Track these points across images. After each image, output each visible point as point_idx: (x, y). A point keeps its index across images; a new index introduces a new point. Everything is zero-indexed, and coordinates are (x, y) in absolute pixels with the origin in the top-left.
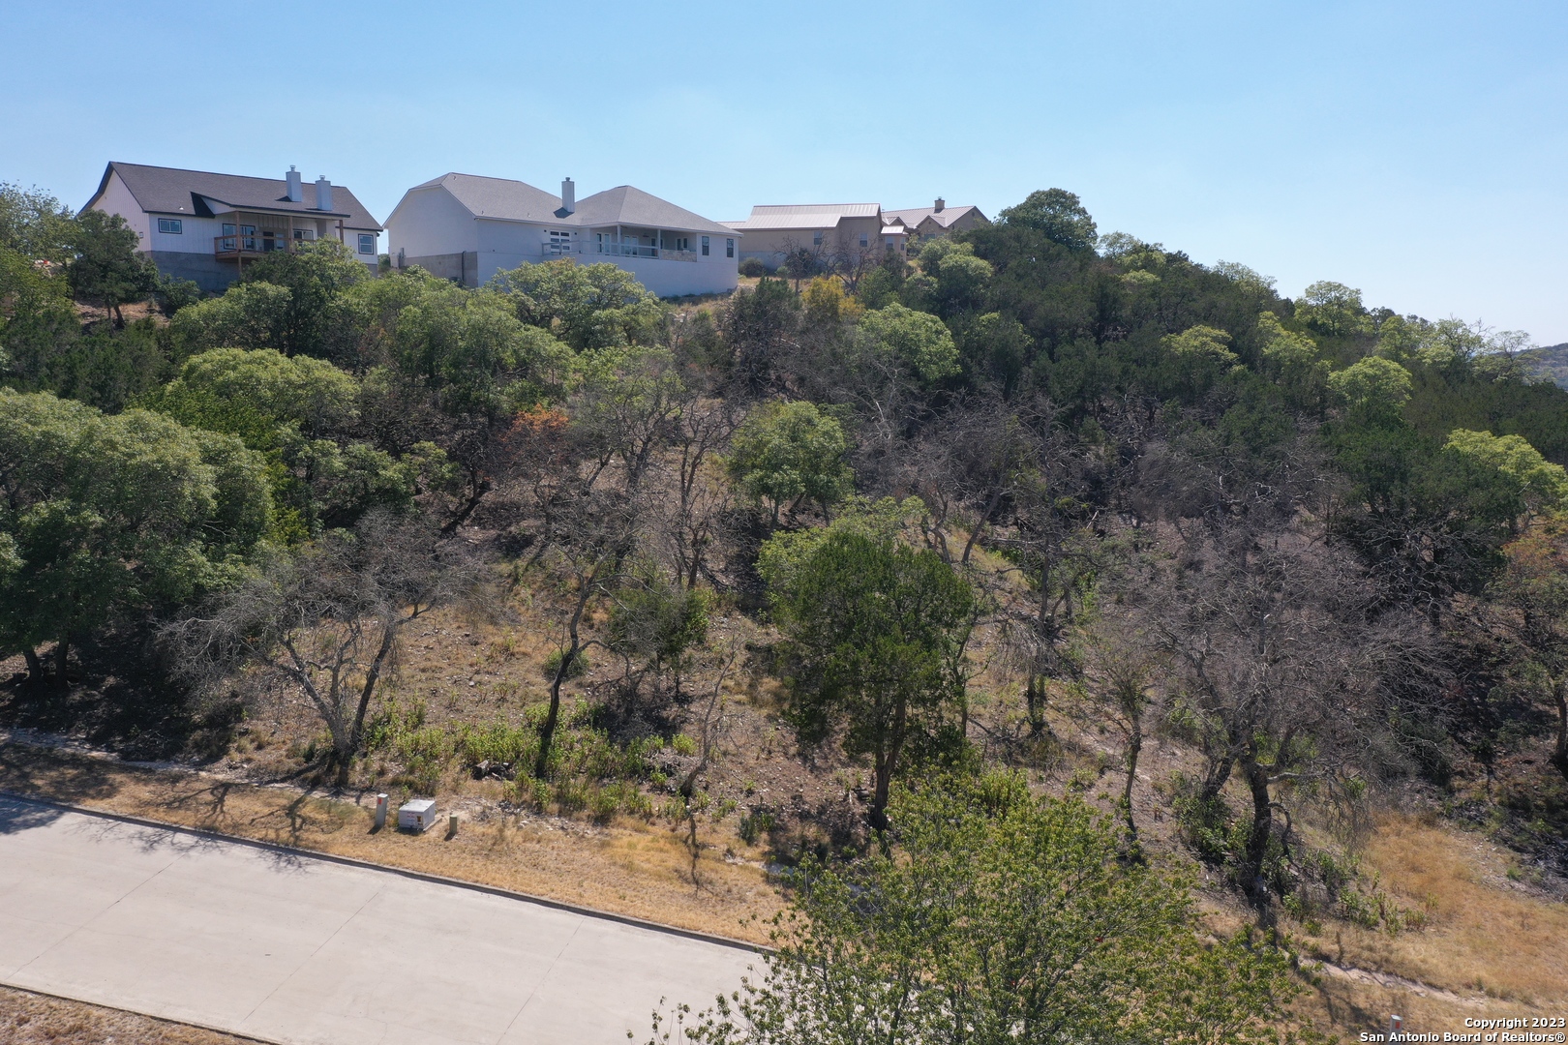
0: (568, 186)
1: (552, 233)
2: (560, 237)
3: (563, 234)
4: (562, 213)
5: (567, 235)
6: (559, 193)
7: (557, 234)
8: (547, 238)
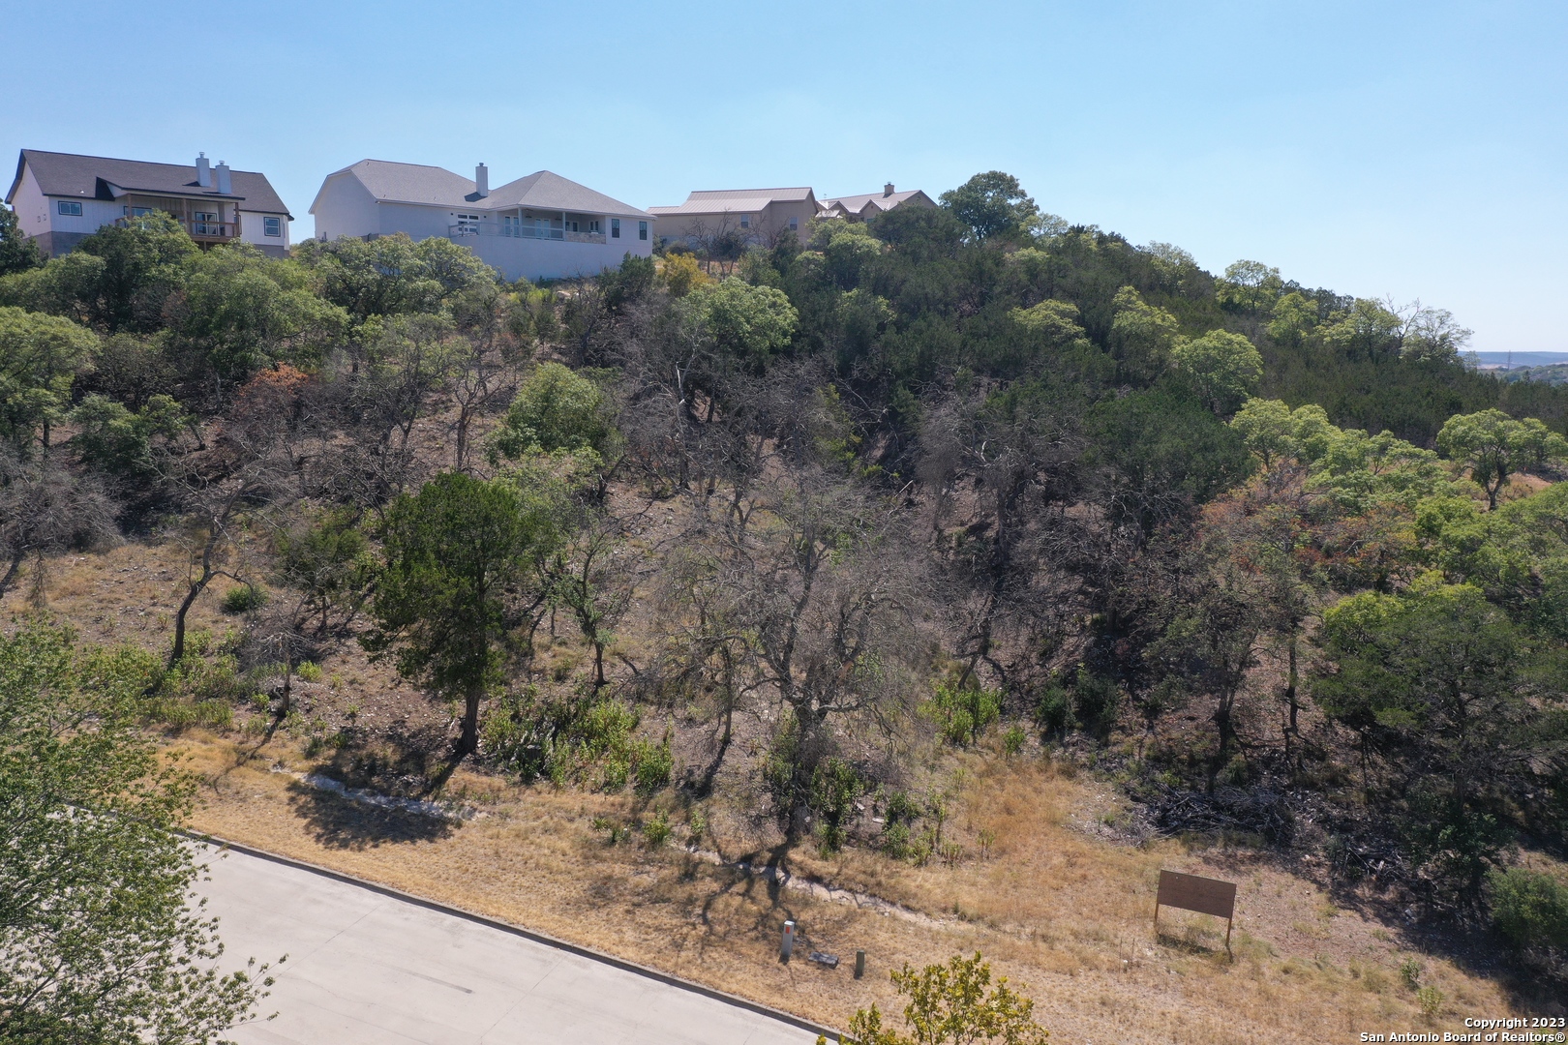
0: (482, 171)
1: (460, 216)
2: (468, 220)
3: (471, 217)
4: (473, 197)
5: (477, 218)
6: (473, 178)
7: (465, 217)
8: (454, 220)
